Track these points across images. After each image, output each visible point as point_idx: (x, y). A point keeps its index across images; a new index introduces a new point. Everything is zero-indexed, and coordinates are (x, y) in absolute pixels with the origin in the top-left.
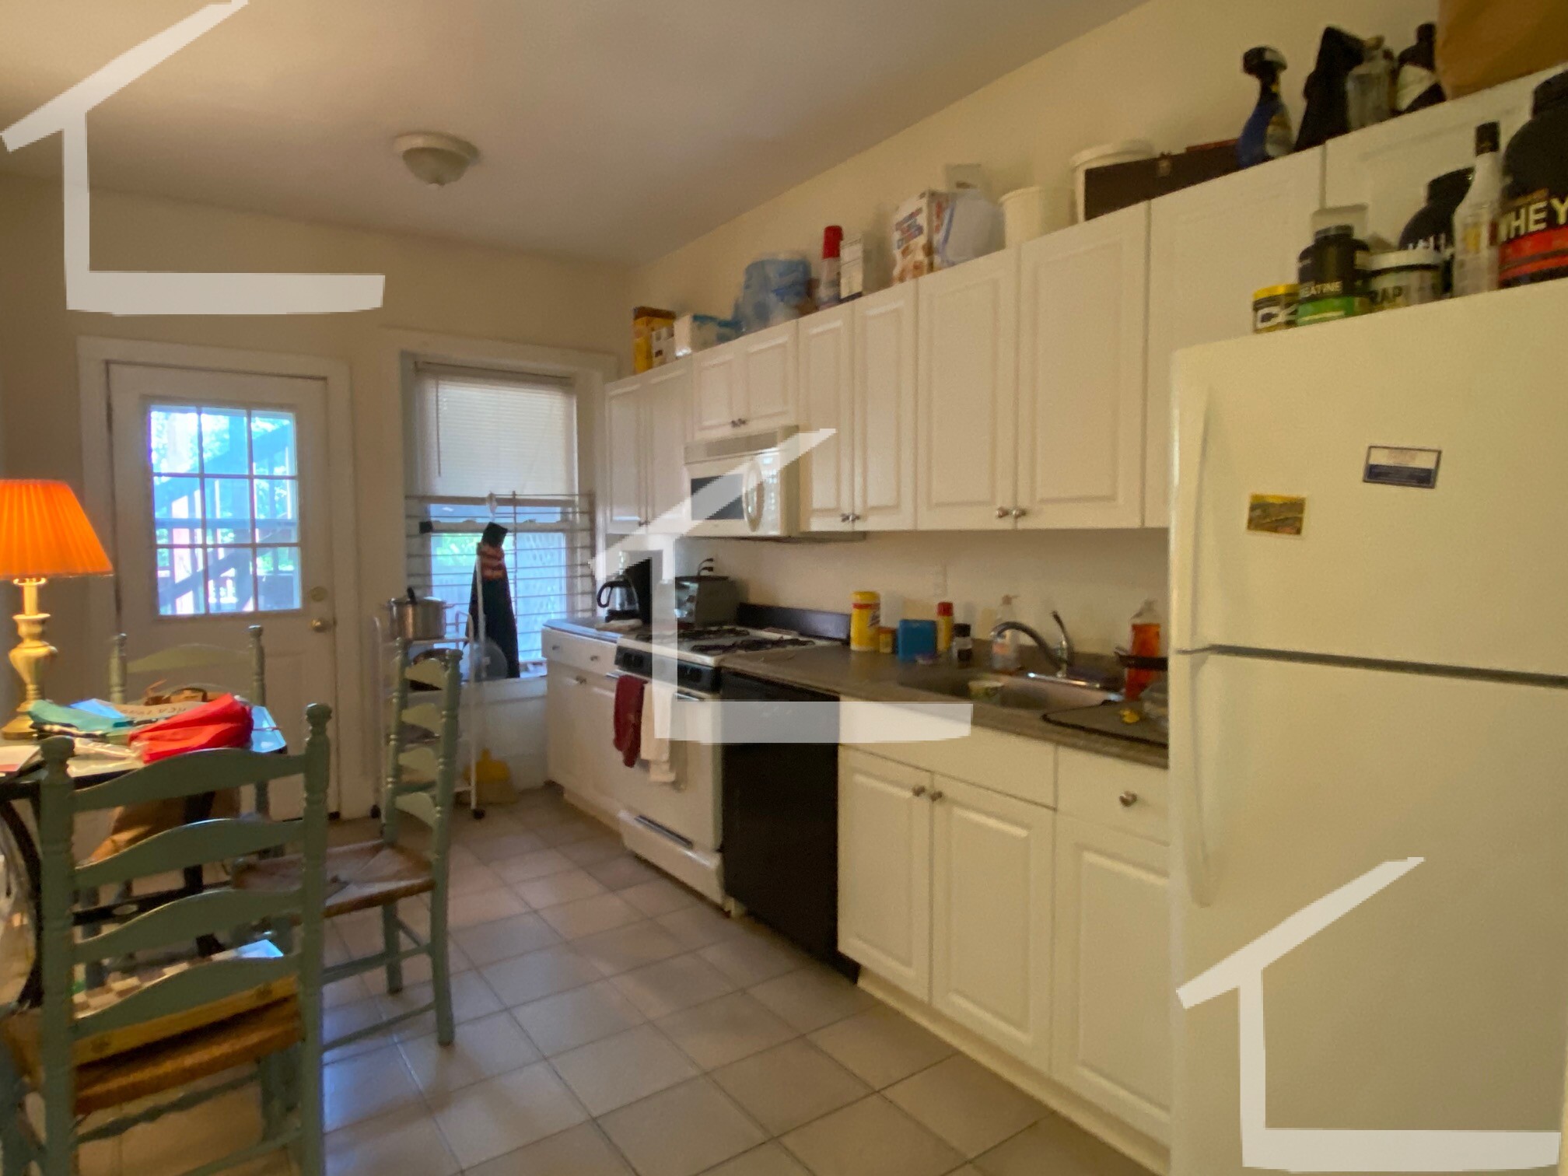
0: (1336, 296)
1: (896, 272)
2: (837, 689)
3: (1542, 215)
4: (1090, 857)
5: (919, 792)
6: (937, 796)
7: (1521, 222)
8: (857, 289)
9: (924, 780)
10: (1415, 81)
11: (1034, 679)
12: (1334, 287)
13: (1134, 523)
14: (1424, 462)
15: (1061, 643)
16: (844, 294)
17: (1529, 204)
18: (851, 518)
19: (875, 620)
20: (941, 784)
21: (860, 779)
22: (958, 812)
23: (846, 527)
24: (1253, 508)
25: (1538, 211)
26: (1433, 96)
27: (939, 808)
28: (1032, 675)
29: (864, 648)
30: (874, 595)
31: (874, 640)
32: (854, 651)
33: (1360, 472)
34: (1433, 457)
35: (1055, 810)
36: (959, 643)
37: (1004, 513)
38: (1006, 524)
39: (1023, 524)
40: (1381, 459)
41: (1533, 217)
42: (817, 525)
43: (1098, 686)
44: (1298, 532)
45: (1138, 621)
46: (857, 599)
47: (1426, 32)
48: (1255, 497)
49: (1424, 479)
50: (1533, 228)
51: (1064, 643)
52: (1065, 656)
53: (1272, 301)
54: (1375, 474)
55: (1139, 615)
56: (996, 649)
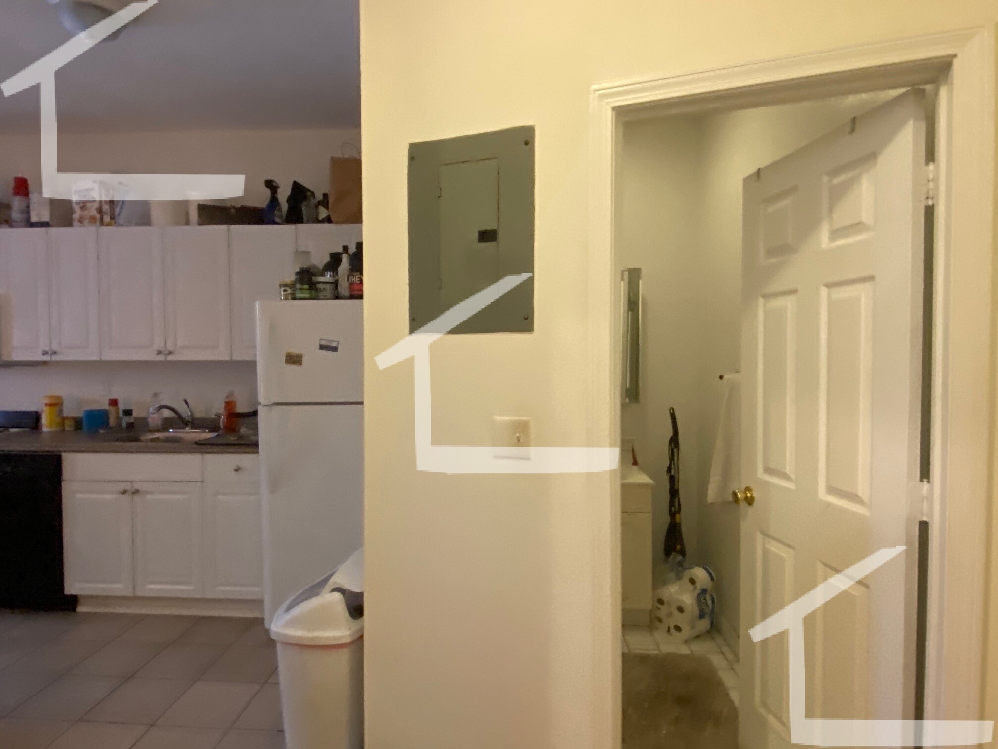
0: (307, 289)
1: (76, 216)
2: (61, 449)
3: (359, 279)
4: (220, 497)
5: (124, 492)
6: (136, 492)
7: (354, 279)
8: (46, 218)
9: (127, 486)
10: (323, 213)
11: (172, 432)
12: (306, 287)
13: (227, 358)
14: (334, 344)
15: (188, 413)
16: (34, 219)
17: (356, 276)
18: (50, 353)
19: (61, 411)
20: (137, 486)
21: (79, 496)
22: (149, 497)
23: (46, 358)
24: (286, 356)
25: (358, 278)
26: (328, 220)
27: (137, 498)
28: (171, 431)
29: (54, 429)
30: (60, 398)
31: (63, 423)
32: (45, 432)
33: (318, 346)
34: (337, 343)
35: (202, 482)
36: (126, 420)
37: (160, 352)
38: (161, 358)
39: (170, 358)
40: (323, 343)
41: (357, 279)
42: (16, 357)
43: (207, 431)
44: (301, 364)
45: (227, 400)
46: (47, 401)
47: (325, 196)
48: (288, 353)
49: (335, 349)
50: (357, 282)
51: (189, 413)
52: (190, 420)
53: (285, 285)
54: (322, 347)
55: (227, 397)
56: (150, 420)
